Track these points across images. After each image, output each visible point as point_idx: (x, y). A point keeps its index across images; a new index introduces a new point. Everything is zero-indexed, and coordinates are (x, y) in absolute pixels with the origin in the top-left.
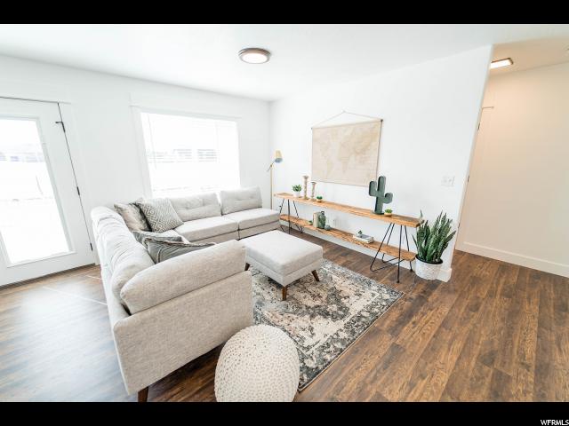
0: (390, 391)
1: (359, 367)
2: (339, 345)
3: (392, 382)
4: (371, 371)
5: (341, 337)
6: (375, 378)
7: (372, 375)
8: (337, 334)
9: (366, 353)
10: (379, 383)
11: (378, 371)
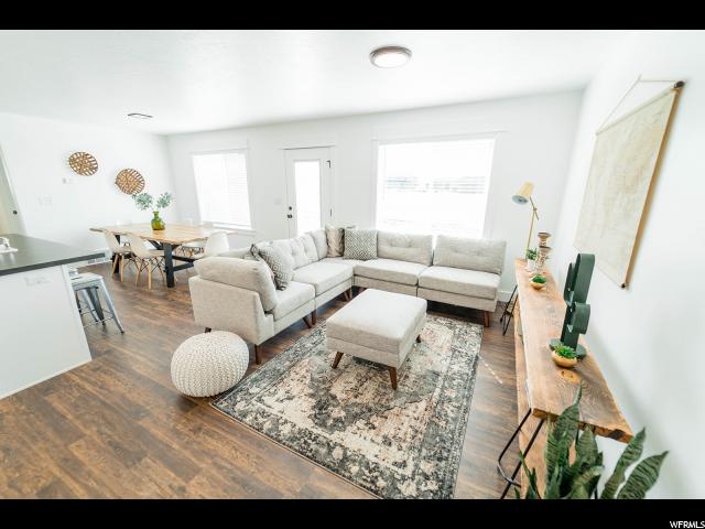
0: (201, 484)
1: (236, 450)
2: (267, 426)
3: (214, 487)
4: (232, 464)
5: (281, 427)
6: (221, 468)
7: (223, 463)
8: (286, 422)
9: (258, 457)
10: (214, 472)
11: (230, 471)
